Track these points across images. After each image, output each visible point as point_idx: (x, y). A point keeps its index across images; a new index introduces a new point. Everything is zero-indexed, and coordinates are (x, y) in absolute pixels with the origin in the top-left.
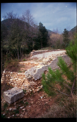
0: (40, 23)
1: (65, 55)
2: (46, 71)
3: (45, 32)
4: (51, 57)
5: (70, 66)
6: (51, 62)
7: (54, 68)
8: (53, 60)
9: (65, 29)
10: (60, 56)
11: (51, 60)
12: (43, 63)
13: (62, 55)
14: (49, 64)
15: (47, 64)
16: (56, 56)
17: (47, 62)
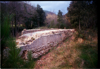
0: (37, 5)
1: (51, 34)
2: (26, 51)
3: (42, 12)
4: (35, 36)
5: (58, 45)
6: (33, 41)
7: (36, 48)
8: (36, 39)
9: (60, 11)
10: (44, 35)
11: (34, 39)
12: (23, 43)
13: (48, 34)
14: (30, 43)
15: (28, 44)
16: (40, 35)
17: (28, 42)
